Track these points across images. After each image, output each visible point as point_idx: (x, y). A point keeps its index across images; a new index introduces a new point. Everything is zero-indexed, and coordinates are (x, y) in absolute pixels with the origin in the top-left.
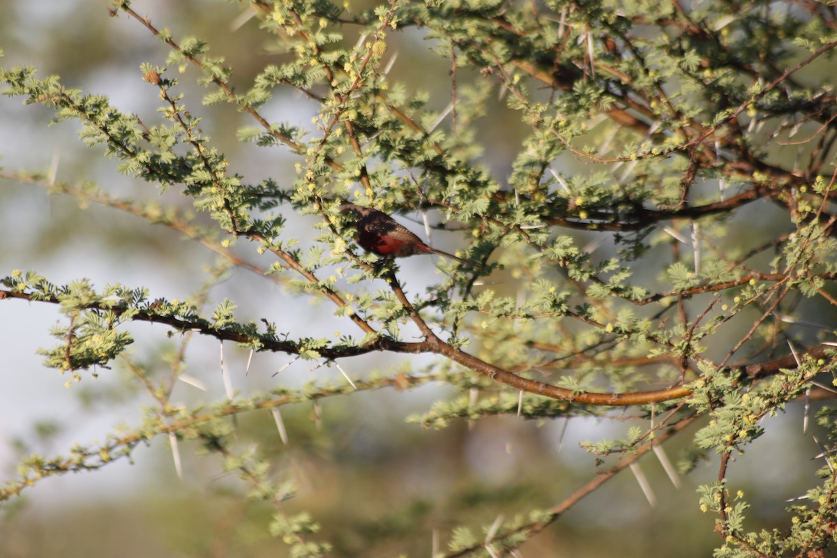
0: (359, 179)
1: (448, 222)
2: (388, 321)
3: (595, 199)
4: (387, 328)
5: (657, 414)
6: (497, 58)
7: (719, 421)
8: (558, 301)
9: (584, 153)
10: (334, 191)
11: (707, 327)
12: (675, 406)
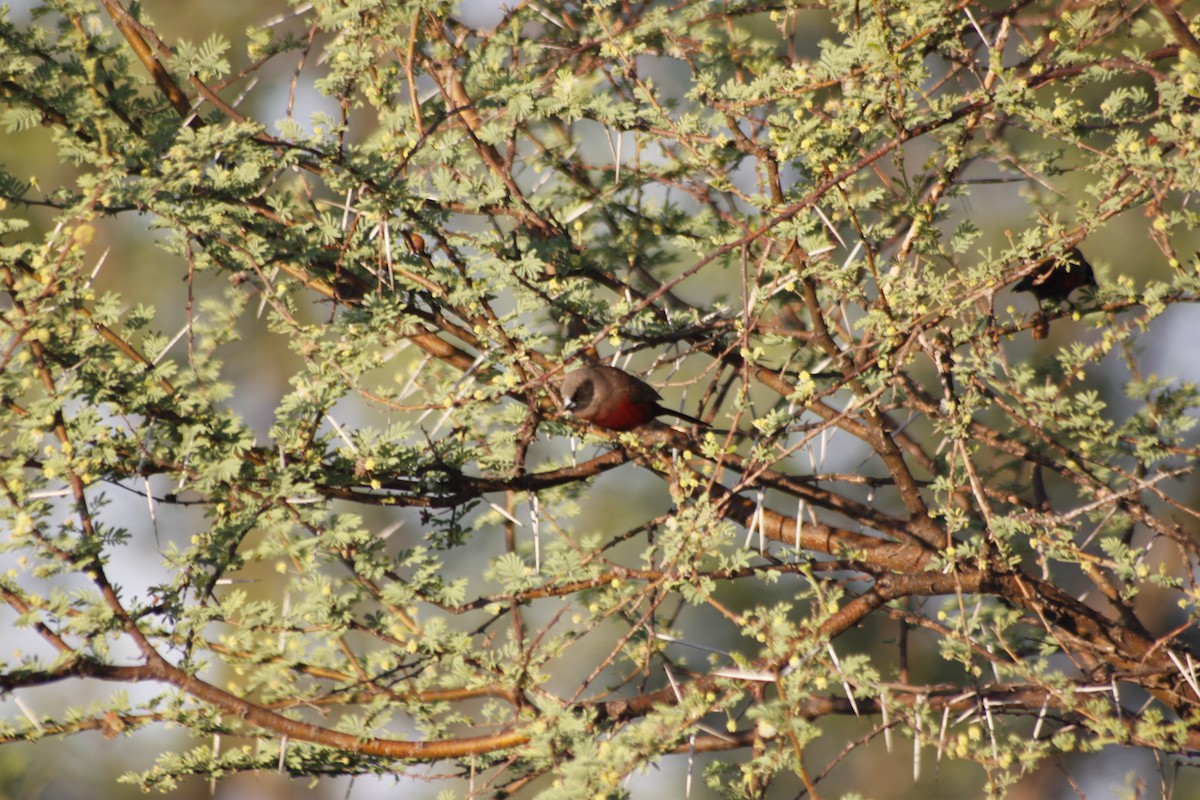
0: (51, 428)
1: (181, 492)
2: (91, 636)
3: (393, 461)
4: (91, 645)
5: (479, 770)
6: (253, 257)
7: (567, 782)
8: (339, 607)
9: (376, 396)
10: (14, 446)
11: (550, 646)
12: (505, 759)
